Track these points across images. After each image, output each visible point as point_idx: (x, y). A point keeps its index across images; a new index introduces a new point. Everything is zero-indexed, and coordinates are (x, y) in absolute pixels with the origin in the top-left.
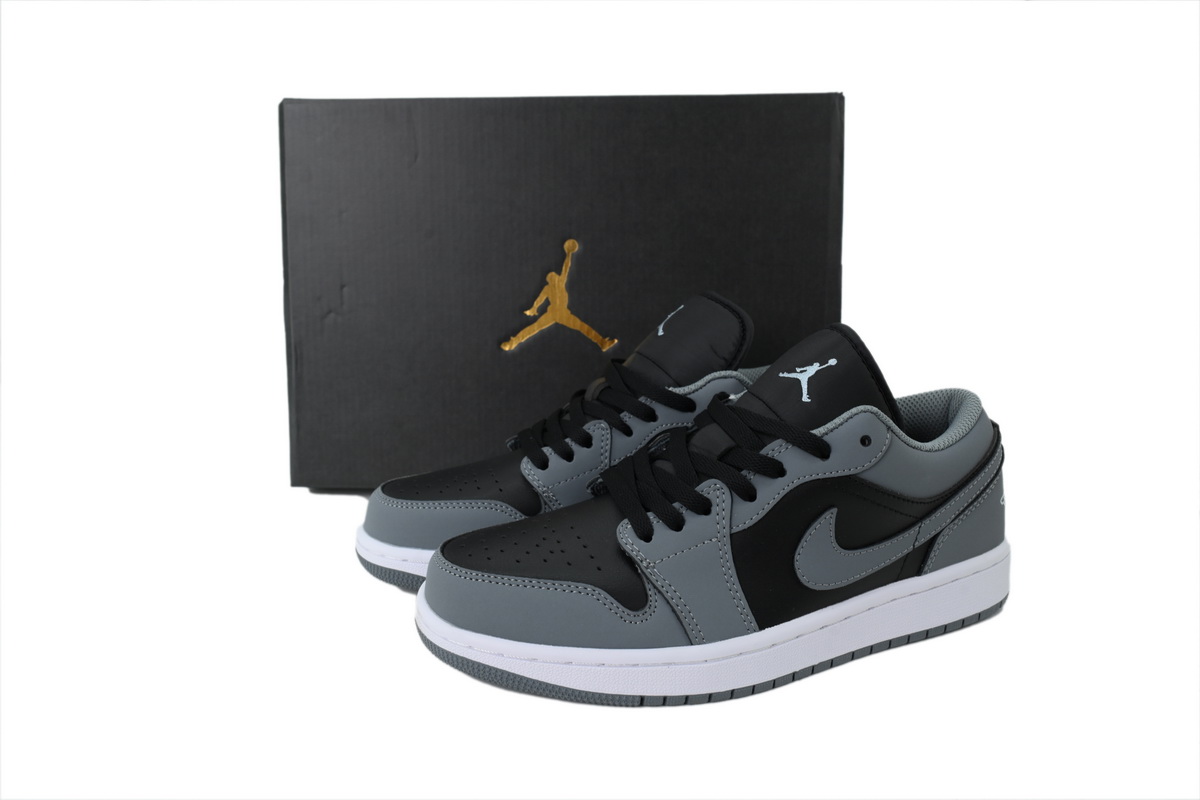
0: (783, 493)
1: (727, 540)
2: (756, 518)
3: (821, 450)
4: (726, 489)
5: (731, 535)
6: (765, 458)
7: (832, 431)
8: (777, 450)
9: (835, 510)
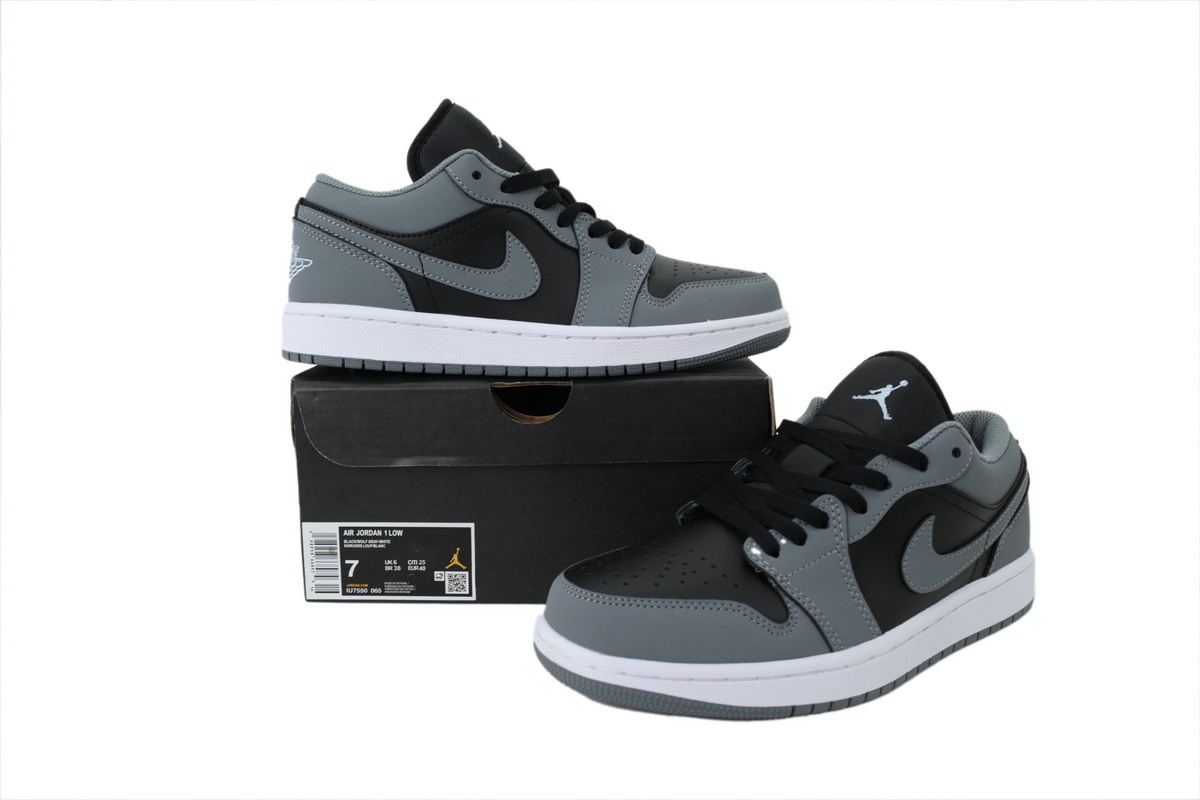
0: (890, 504)
1: (845, 551)
2: (869, 529)
3: (919, 462)
4: (839, 504)
5: (850, 546)
6: (871, 471)
7: (926, 445)
8: (879, 464)
9: (933, 518)
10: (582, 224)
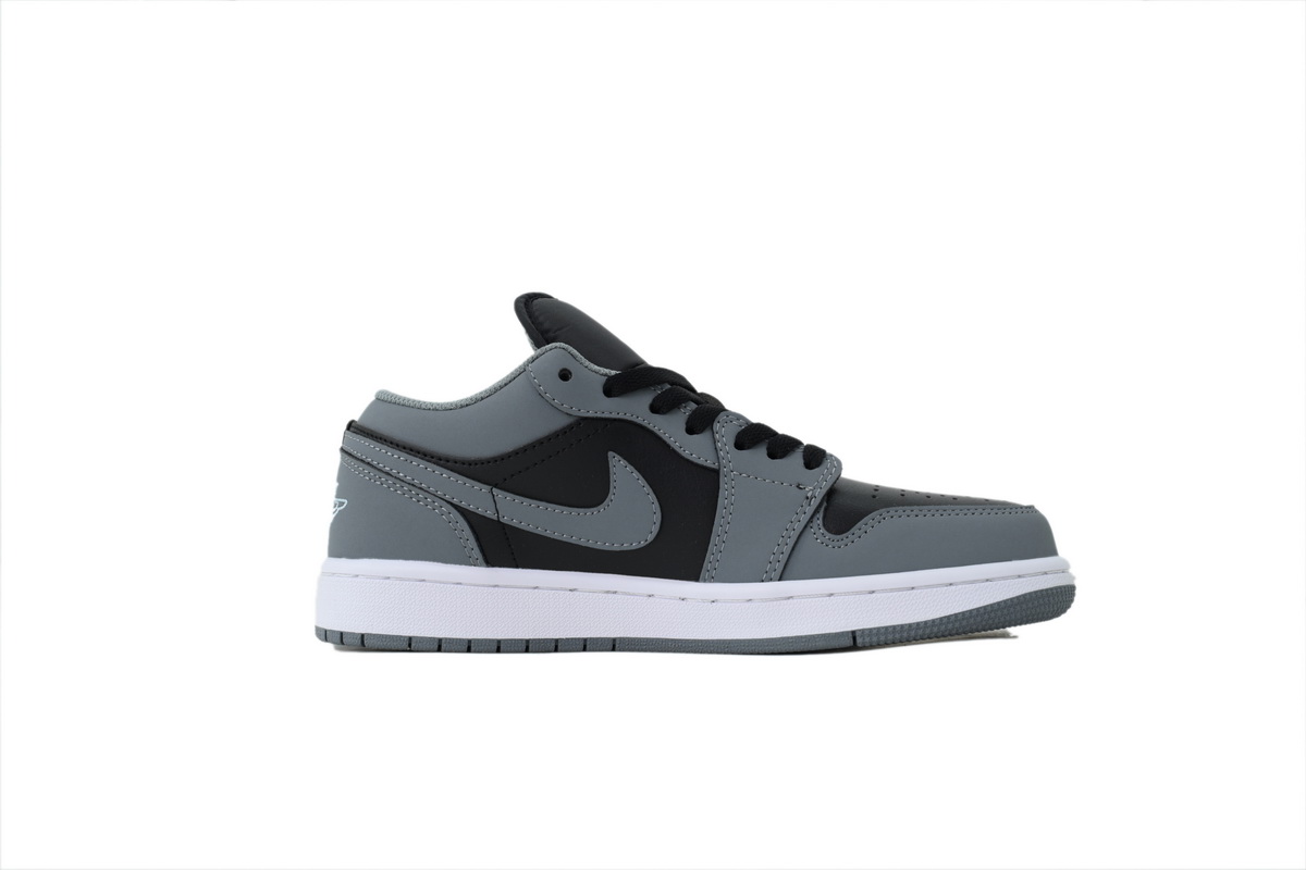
10: (725, 433)
